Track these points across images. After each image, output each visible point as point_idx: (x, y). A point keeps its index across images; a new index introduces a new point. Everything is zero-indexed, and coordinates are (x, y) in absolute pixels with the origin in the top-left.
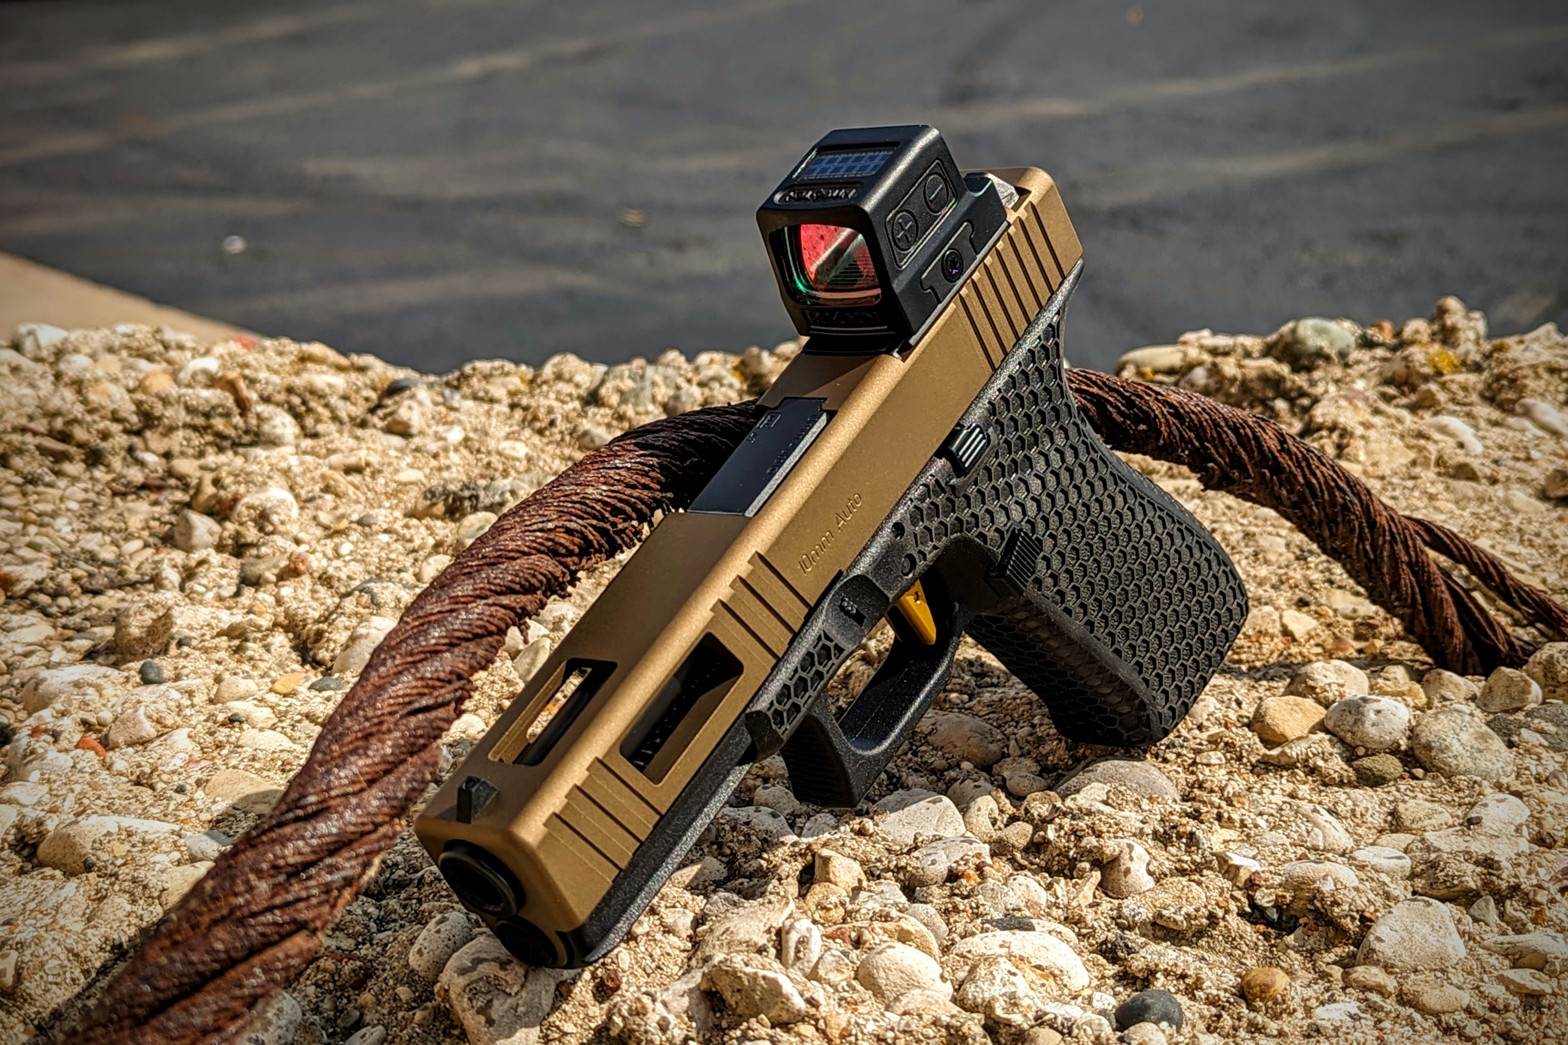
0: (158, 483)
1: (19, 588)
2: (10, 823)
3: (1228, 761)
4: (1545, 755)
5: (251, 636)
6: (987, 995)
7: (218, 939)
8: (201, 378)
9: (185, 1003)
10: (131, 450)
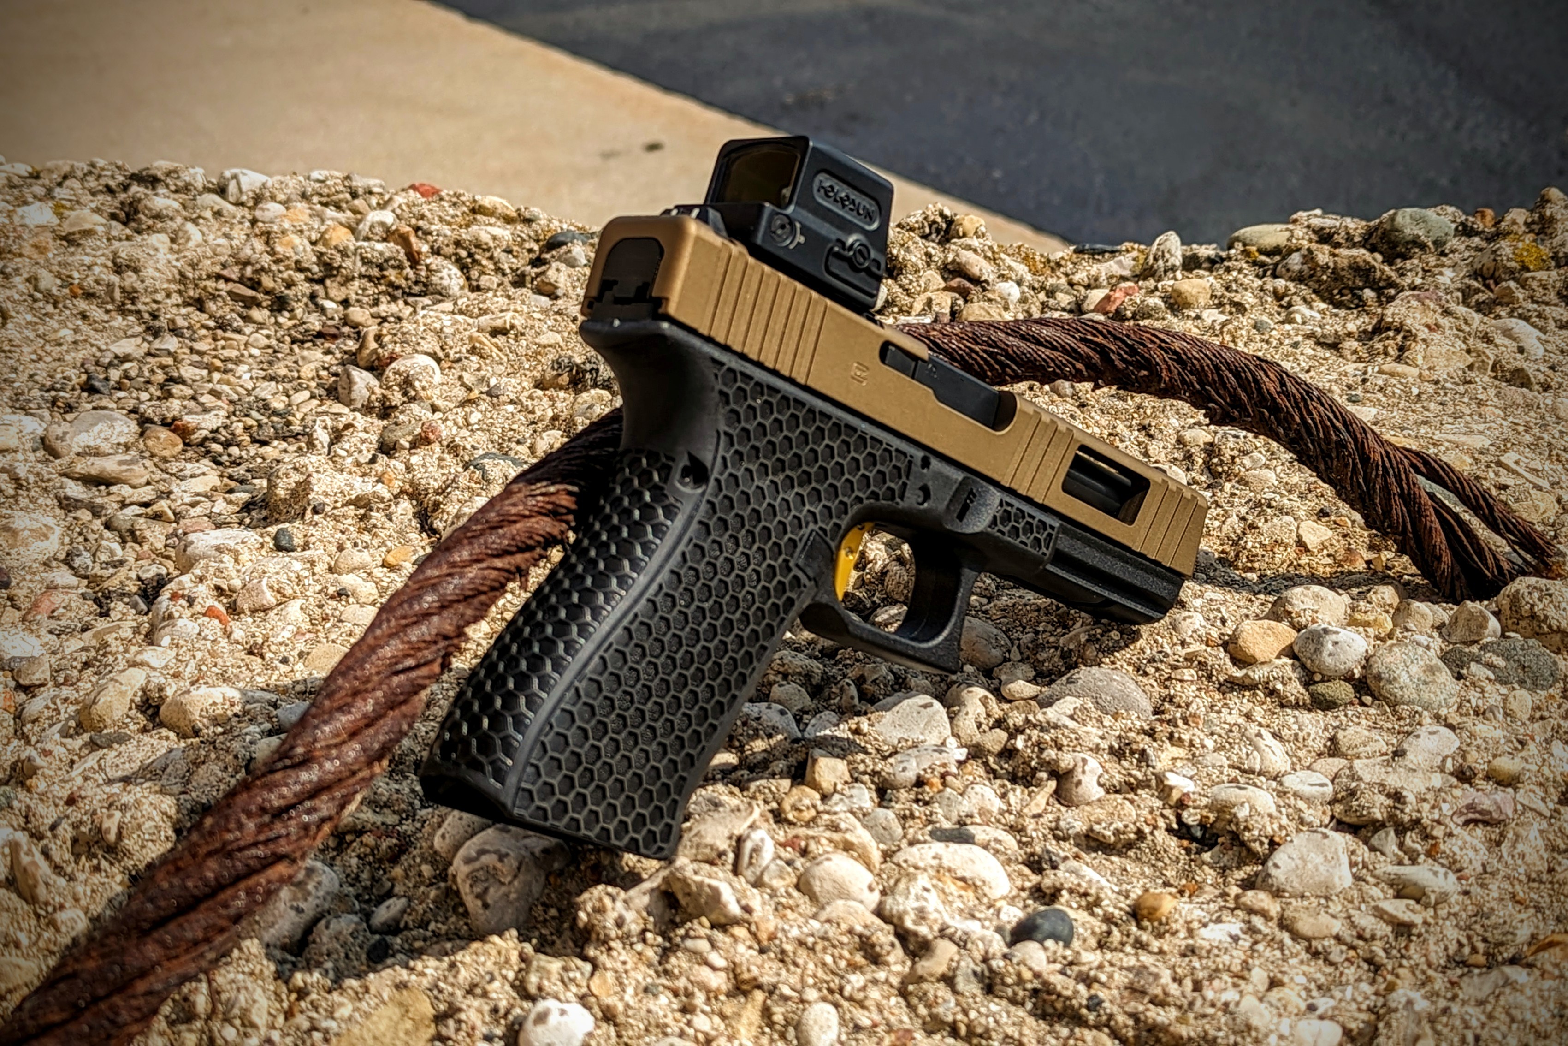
0: (333, 331)
1: (197, 436)
2: (138, 686)
3: (1199, 678)
4: (1489, 688)
5: (375, 506)
6: (901, 908)
7: (210, 869)
8: (378, 230)
9: (181, 920)
10: (313, 297)
